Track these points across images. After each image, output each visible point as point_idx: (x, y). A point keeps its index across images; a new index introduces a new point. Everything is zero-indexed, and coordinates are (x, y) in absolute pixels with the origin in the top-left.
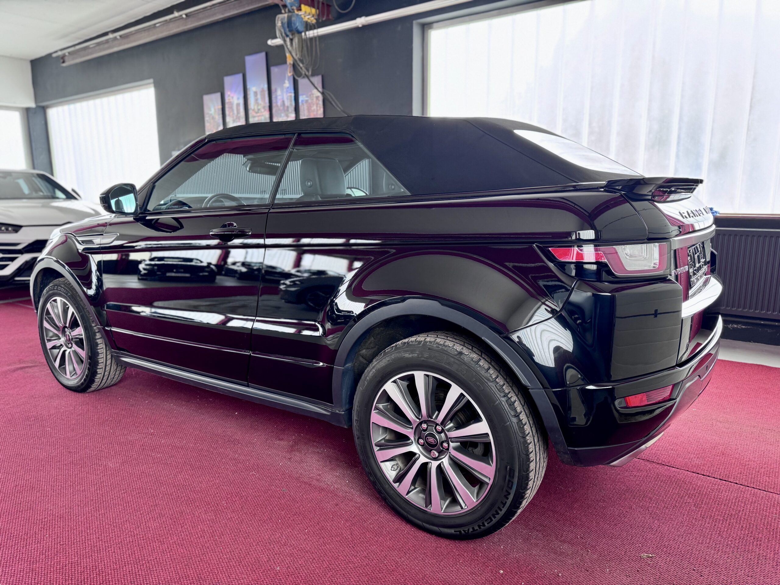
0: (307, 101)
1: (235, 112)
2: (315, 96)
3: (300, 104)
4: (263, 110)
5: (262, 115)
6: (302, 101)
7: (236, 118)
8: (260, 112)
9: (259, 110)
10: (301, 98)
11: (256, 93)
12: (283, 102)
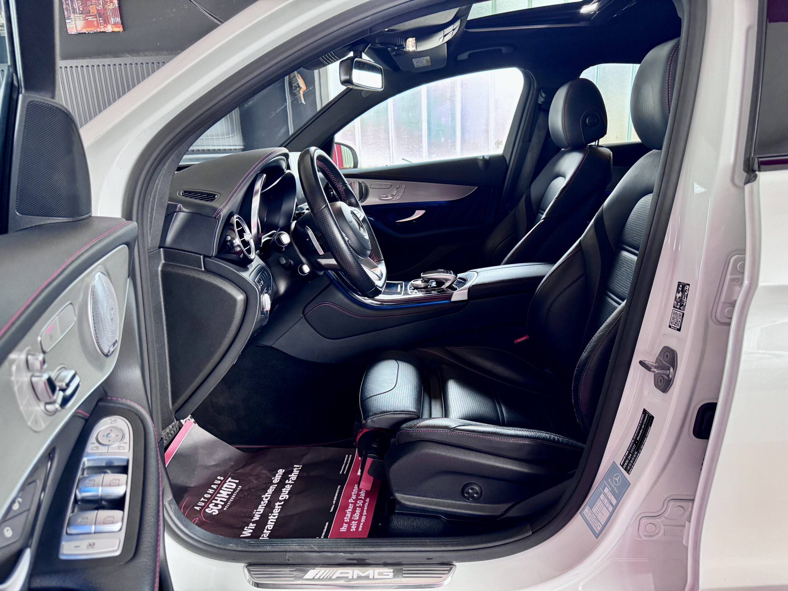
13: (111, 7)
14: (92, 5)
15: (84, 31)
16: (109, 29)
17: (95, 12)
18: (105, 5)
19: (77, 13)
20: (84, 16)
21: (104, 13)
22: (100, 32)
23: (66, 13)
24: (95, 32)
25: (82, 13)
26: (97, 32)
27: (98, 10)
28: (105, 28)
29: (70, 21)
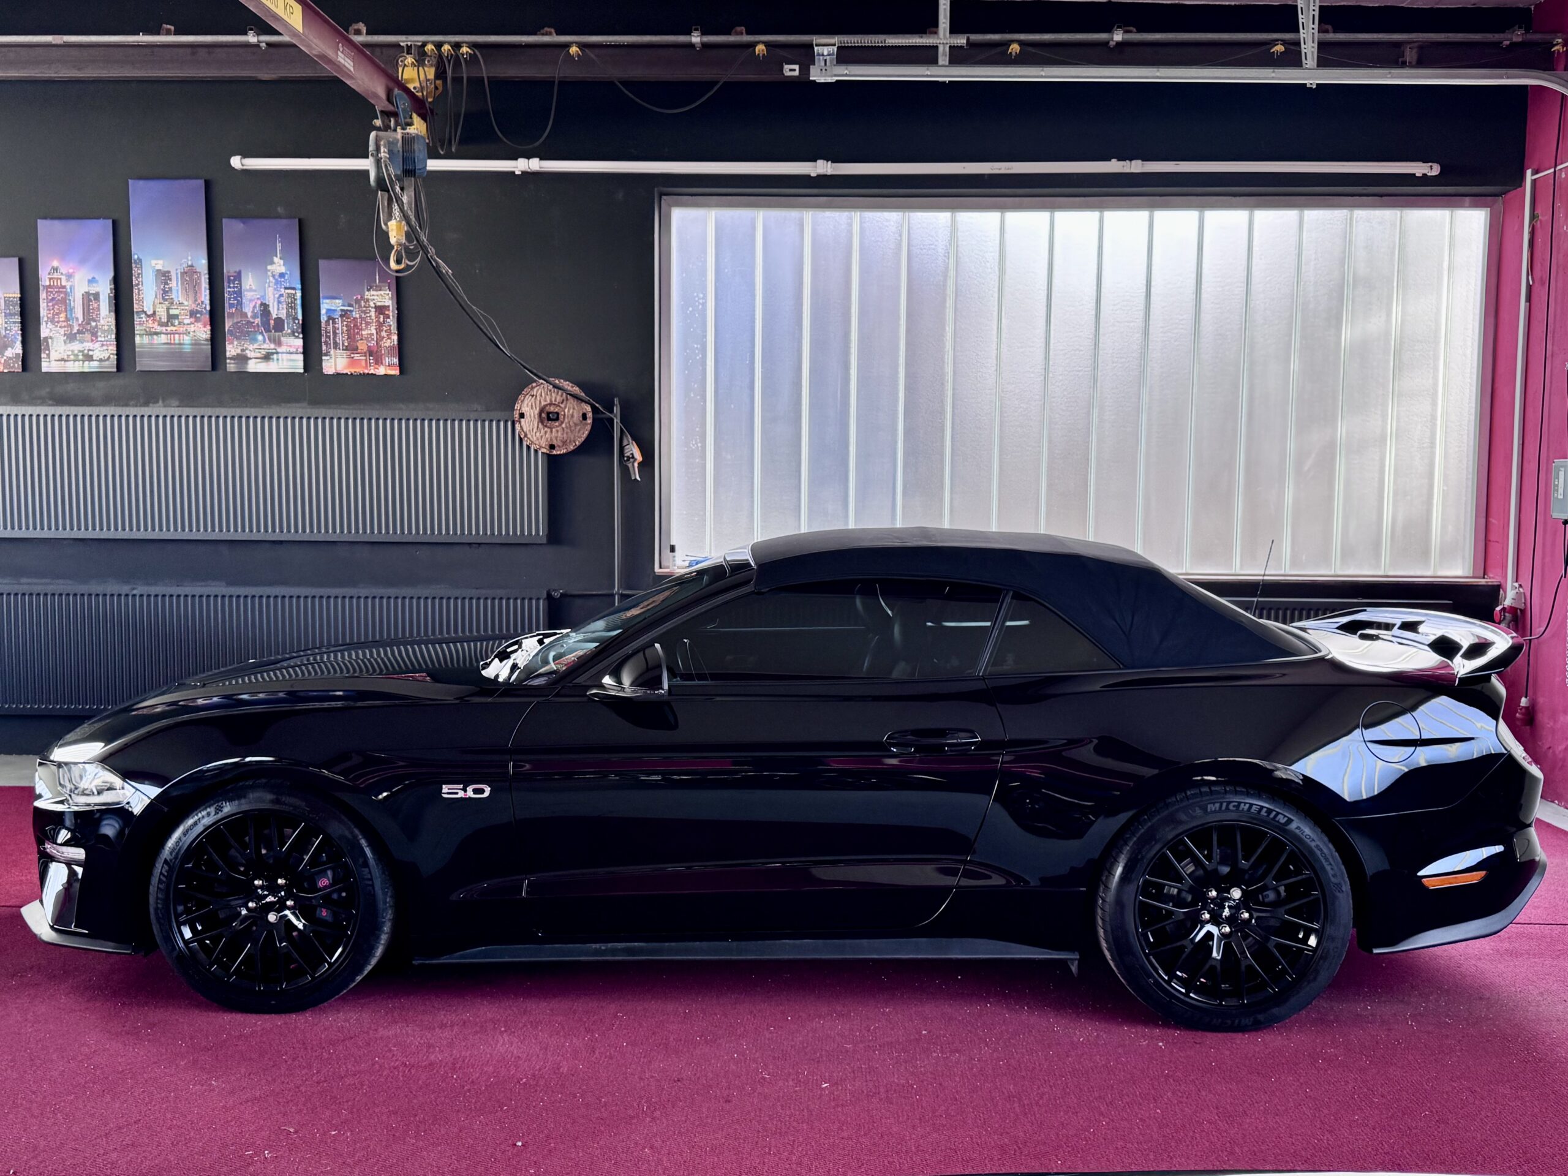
0: (345, 314)
1: (79, 313)
2: (374, 306)
3: (324, 318)
4: (187, 321)
5: (187, 333)
6: (328, 310)
7: (79, 332)
8: (177, 322)
9: (171, 318)
10: (325, 305)
11: (164, 277)
12: (265, 307)
13: (387, 345)
14: (362, 339)
15: (345, 372)
16: (381, 371)
17: (365, 349)
18: (381, 340)
19: (339, 349)
20: (349, 353)
21: (377, 351)
22: (368, 374)
23: (324, 347)
24: (360, 374)
25: (346, 350)
26: (364, 374)
27: (369, 347)
28: (376, 370)
29: (328, 358)
